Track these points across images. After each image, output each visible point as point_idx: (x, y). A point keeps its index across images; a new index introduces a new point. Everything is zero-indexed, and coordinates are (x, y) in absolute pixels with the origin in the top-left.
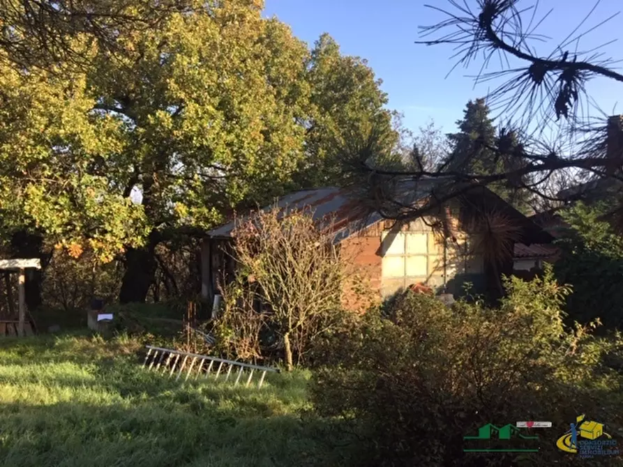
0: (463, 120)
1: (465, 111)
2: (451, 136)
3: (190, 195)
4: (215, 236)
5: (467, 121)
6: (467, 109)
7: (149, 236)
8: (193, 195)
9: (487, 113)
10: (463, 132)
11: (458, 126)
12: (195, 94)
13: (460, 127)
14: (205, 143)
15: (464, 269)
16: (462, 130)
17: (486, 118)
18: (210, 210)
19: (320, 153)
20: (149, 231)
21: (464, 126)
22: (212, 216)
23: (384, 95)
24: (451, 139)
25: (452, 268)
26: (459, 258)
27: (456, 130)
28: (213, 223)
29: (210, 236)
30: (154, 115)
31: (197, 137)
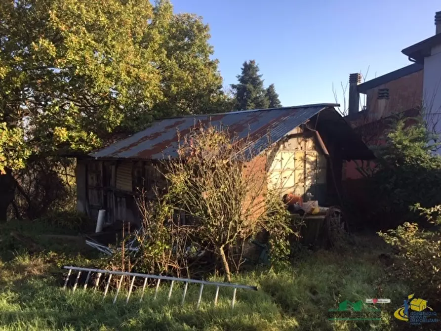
0: (241, 75)
1: (242, 69)
2: (233, 86)
3: (69, 121)
4: (100, 158)
5: (244, 76)
6: (243, 67)
7: (28, 159)
8: (71, 121)
9: (256, 71)
10: (241, 84)
11: (238, 79)
12: (75, 28)
13: (239, 80)
14: (87, 72)
15: (315, 181)
16: (241, 83)
17: (256, 75)
18: (89, 134)
19: (172, 89)
20: (28, 154)
21: (242, 80)
22: (92, 139)
23: (210, 48)
24: (233, 88)
25: (309, 179)
26: (313, 172)
27: (237, 82)
28: (93, 146)
29: (95, 158)
30: (37, 43)
31: (80, 66)
